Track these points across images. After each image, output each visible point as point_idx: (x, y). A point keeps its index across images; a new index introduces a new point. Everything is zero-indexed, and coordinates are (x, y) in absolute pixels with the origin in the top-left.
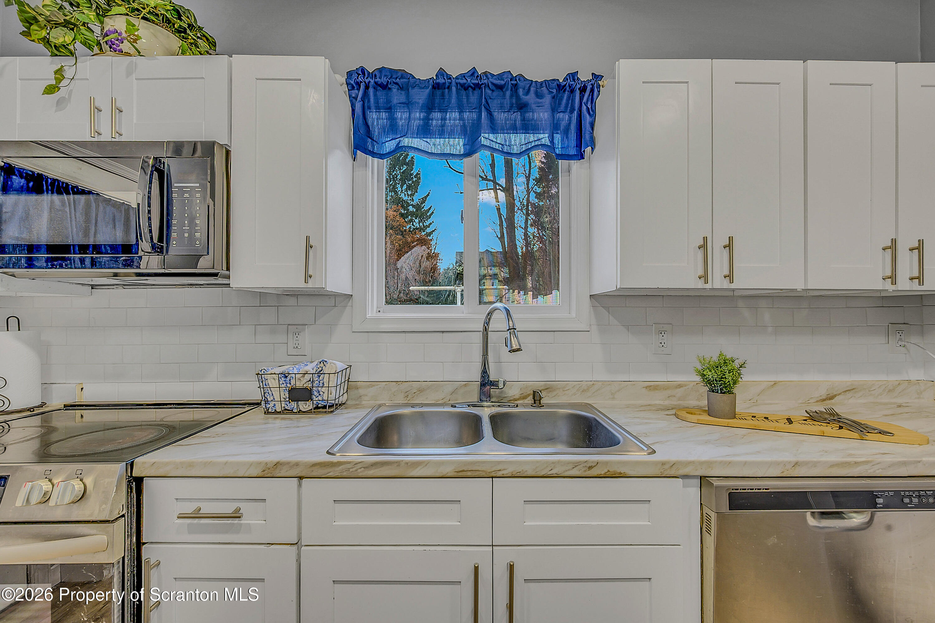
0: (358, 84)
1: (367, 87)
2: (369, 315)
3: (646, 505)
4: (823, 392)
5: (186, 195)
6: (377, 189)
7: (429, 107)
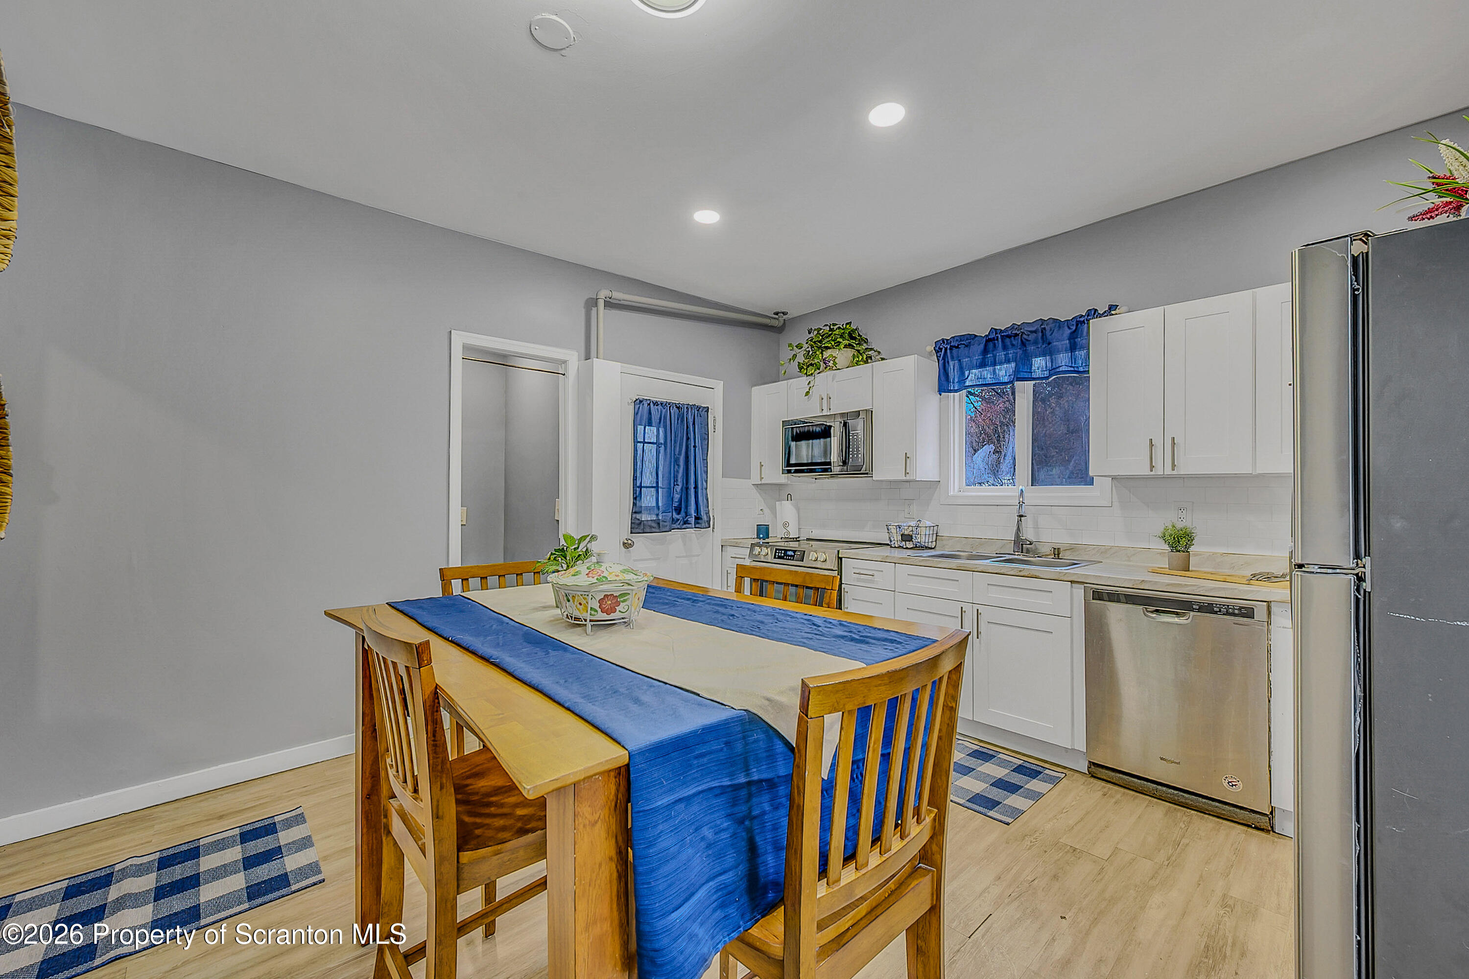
0: (941, 349)
1: (946, 349)
2: (951, 493)
3: (1050, 594)
5: (855, 437)
6: (958, 407)
7: (985, 351)
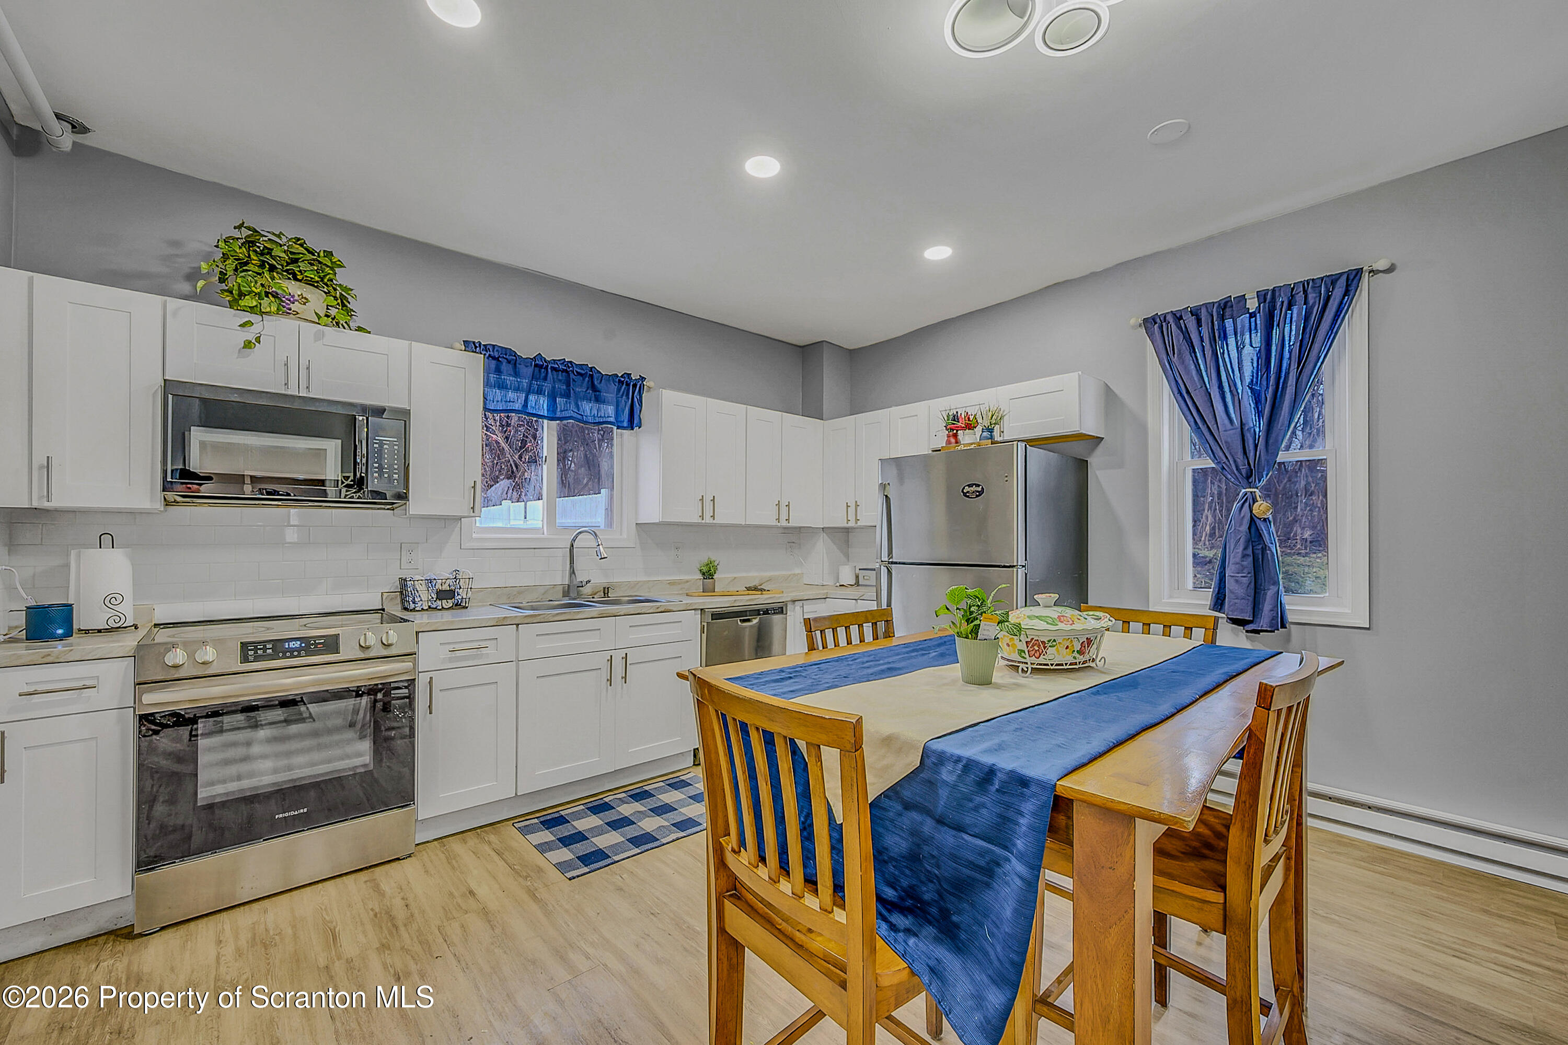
2: (474, 535)
3: (680, 624)
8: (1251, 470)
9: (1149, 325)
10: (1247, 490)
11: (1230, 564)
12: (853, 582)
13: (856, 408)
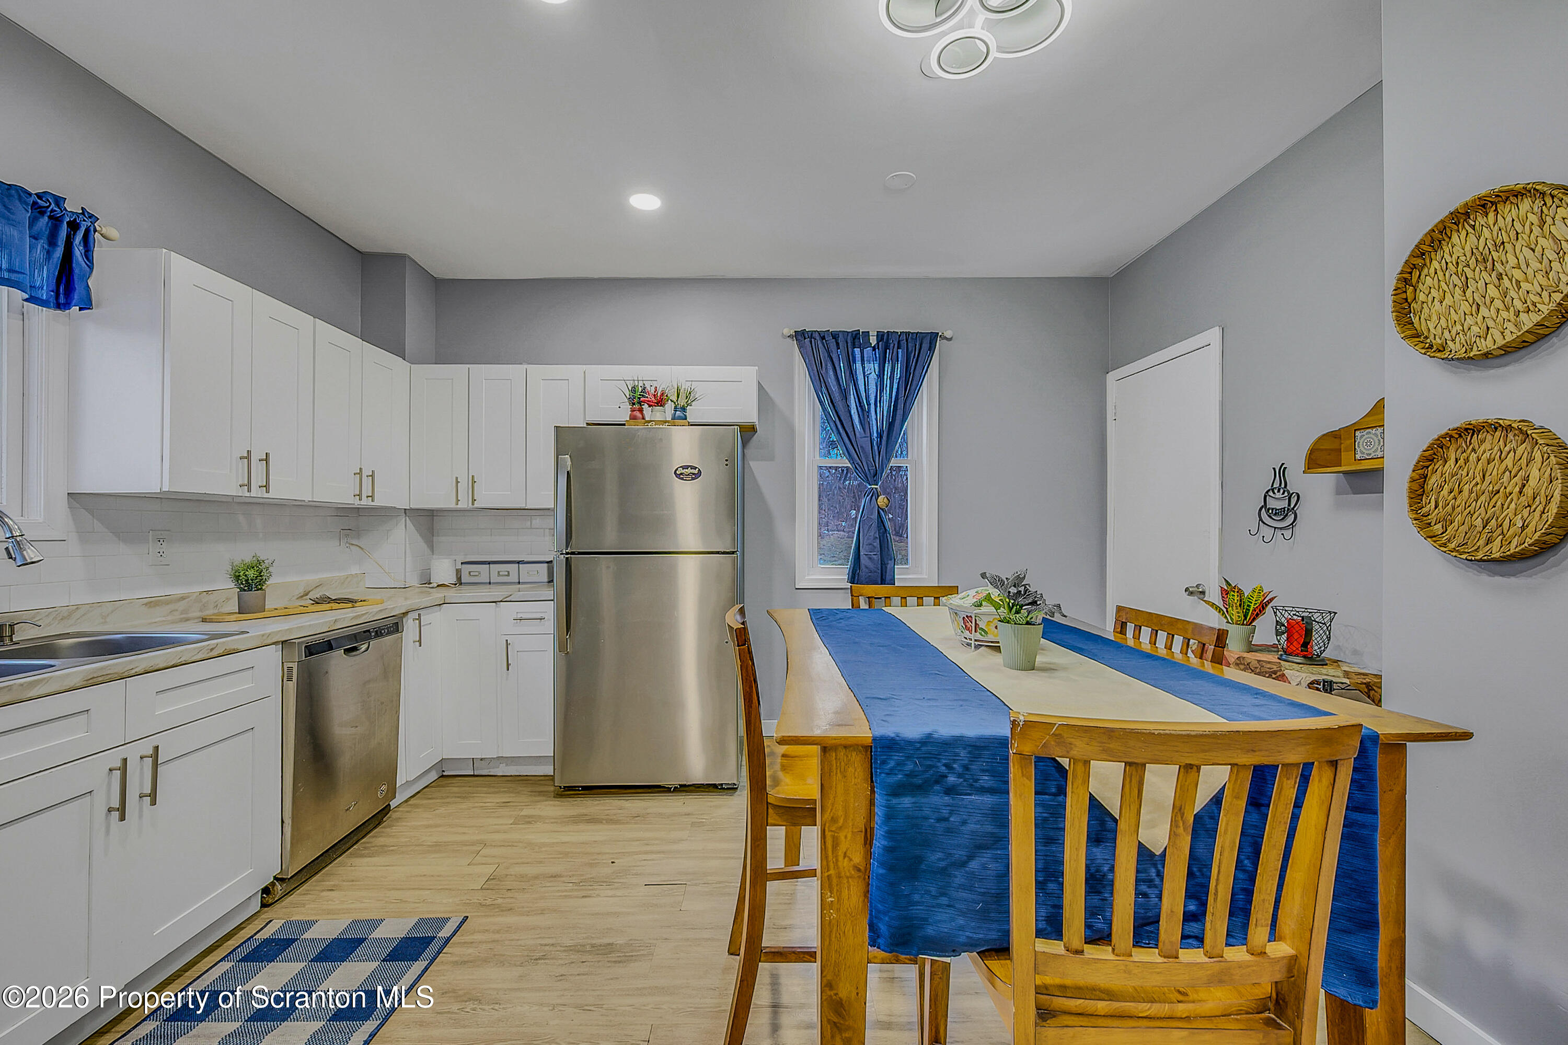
4: (301, 591)
8: (877, 470)
9: (800, 338)
10: (873, 486)
11: (865, 546)
12: (454, 580)
13: (441, 358)
